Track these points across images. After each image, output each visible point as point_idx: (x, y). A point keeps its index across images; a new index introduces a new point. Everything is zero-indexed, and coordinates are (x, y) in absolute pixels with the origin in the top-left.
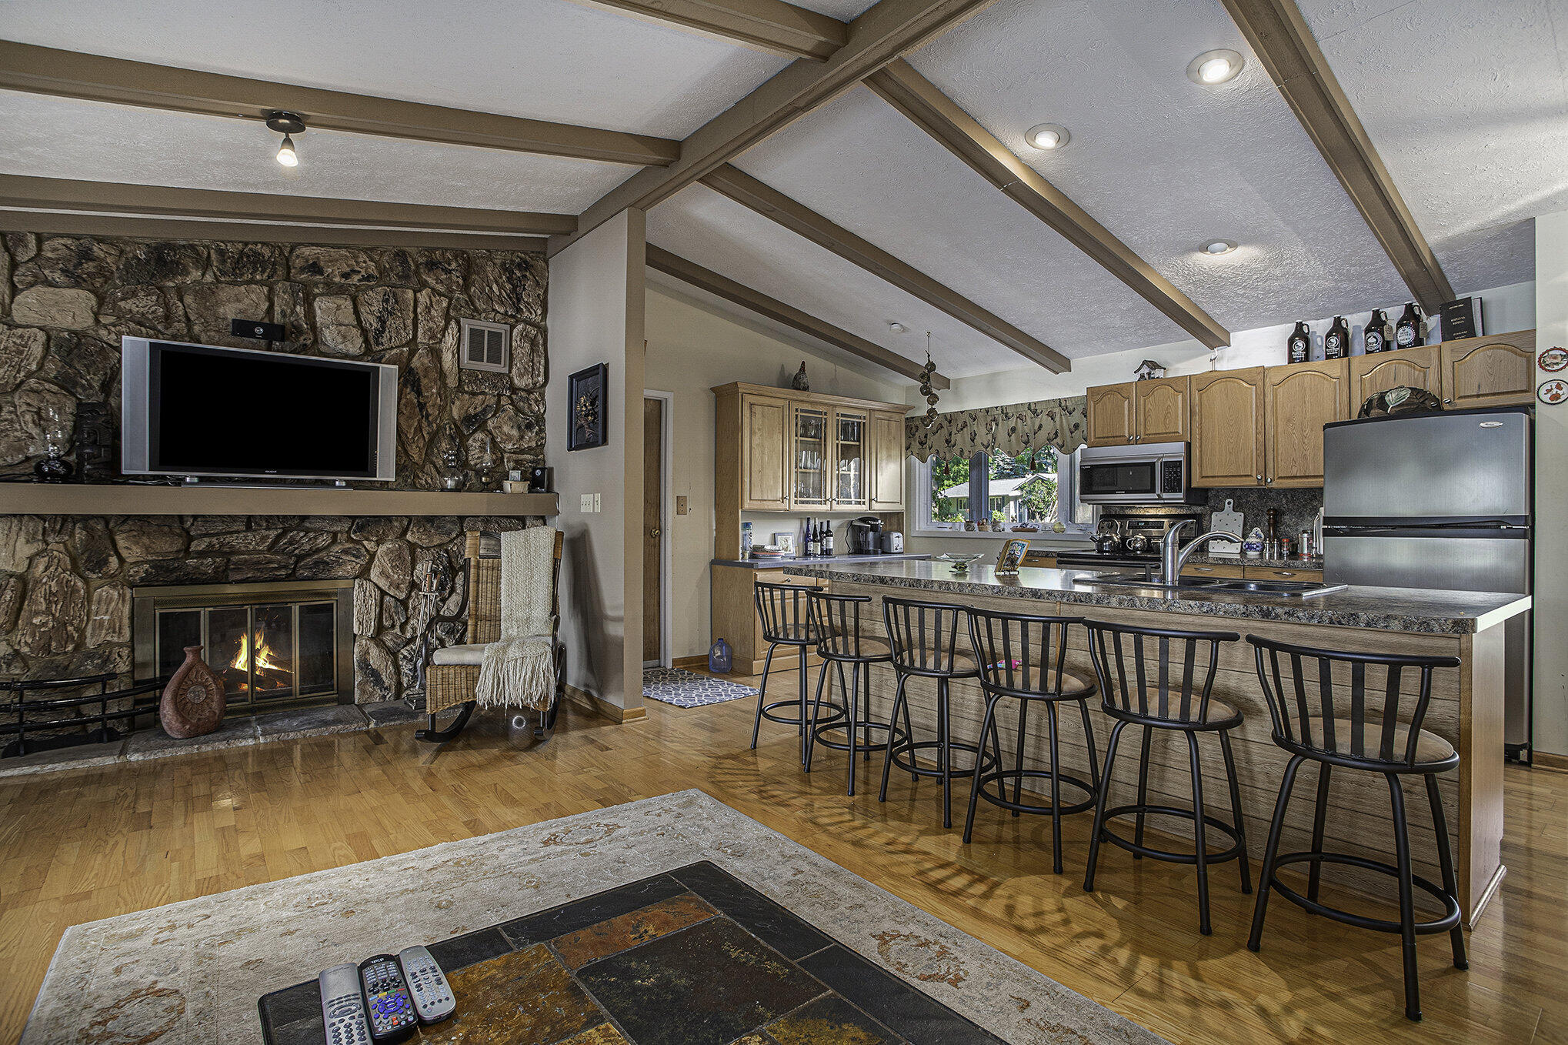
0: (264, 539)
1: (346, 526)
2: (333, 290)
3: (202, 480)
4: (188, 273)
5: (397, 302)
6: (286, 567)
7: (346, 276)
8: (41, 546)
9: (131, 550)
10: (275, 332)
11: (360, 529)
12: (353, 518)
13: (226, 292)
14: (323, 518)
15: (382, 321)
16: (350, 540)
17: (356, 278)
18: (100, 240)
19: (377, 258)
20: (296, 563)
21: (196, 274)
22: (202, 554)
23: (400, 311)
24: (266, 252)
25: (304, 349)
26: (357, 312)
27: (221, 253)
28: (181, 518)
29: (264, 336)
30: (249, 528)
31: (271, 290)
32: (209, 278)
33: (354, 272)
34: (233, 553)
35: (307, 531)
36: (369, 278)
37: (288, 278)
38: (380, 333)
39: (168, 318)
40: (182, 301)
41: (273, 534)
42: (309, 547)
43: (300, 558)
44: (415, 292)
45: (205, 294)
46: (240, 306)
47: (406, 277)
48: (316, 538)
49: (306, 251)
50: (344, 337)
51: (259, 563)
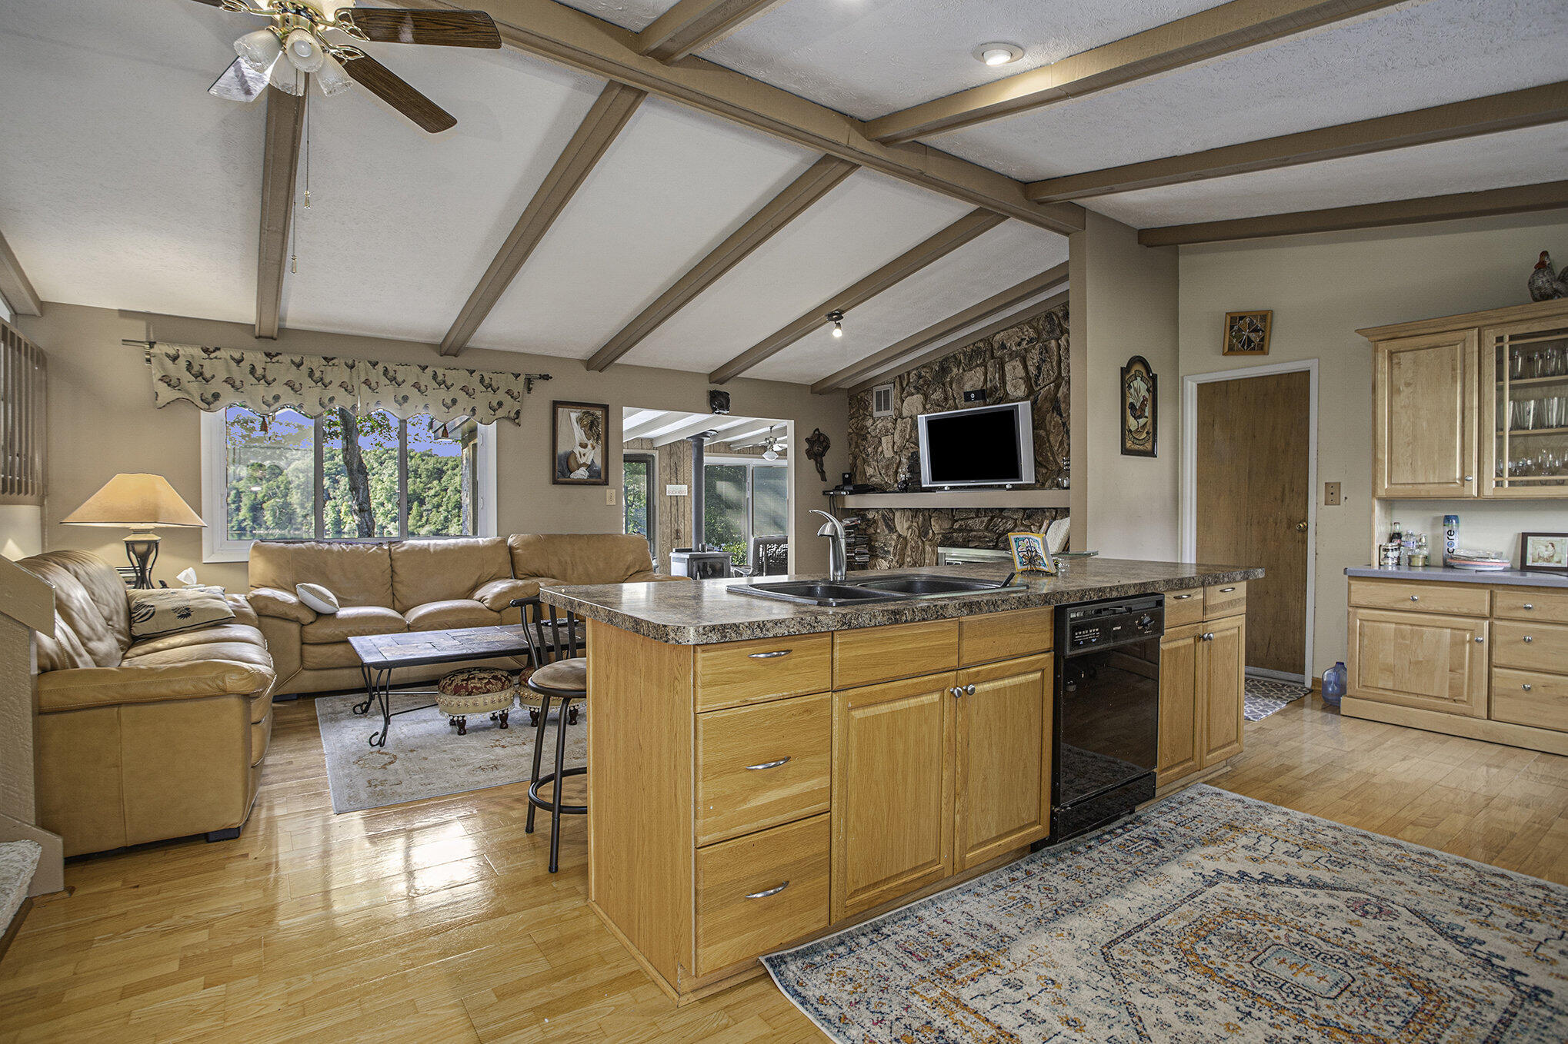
0: (982, 522)
1: (1020, 515)
2: (1013, 356)
3: (952, 488)
4: (951, 371)
5: (1047, 352)
6: (992, 541)
7: (1019, 344)
8: (909, 523)
9: (936, 527)
10: (982, 395)
11: (1029, 517)
12: (1025, 509)
13: (968, 375)
14: (1009, 509)
15: (1039, 368)
16: (1022, 524)
17: (1025, 343)
18: (924, 366)
19: (1035, 324)
20: (997, 539)
21: (955, 370)
22: (960, 530)
23: (1049, 358)
24: (981, 345)
25: (1000, 400)
26: (1025, 367)
27: (964, 354)
28: (952, 509)
29: (975, 399)
30: (977, 516)
31: (986, 367)
32: (961, 371)
33: (1023, 340)
34: (972, 531)
35: (1004, 518)
36: (1031, 341)
37: (993, 357)
38: (1037, 377)
39: (946, 399)
40: (951, 388)
41: (986, 519)
42: (1002, 529)
43: (1000, 535)
44: (1057, 340)
45: (960, 380)
46: (972, 383)
47: (1053, 331)
48: (1006, 523)
49: (997, 337)
50: (1015, 387)
51: (980, 537)
